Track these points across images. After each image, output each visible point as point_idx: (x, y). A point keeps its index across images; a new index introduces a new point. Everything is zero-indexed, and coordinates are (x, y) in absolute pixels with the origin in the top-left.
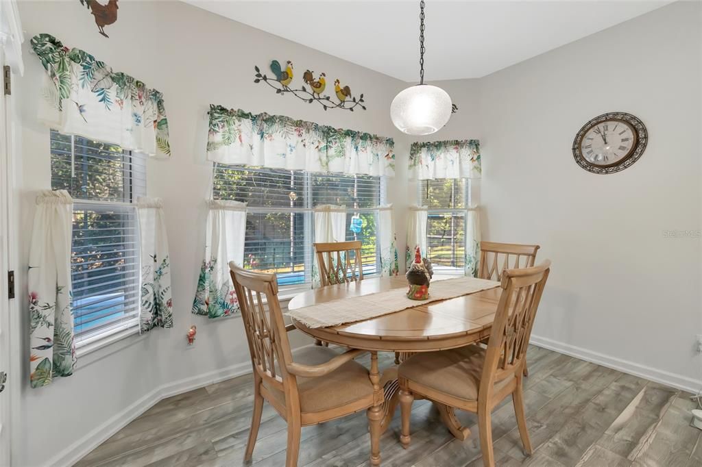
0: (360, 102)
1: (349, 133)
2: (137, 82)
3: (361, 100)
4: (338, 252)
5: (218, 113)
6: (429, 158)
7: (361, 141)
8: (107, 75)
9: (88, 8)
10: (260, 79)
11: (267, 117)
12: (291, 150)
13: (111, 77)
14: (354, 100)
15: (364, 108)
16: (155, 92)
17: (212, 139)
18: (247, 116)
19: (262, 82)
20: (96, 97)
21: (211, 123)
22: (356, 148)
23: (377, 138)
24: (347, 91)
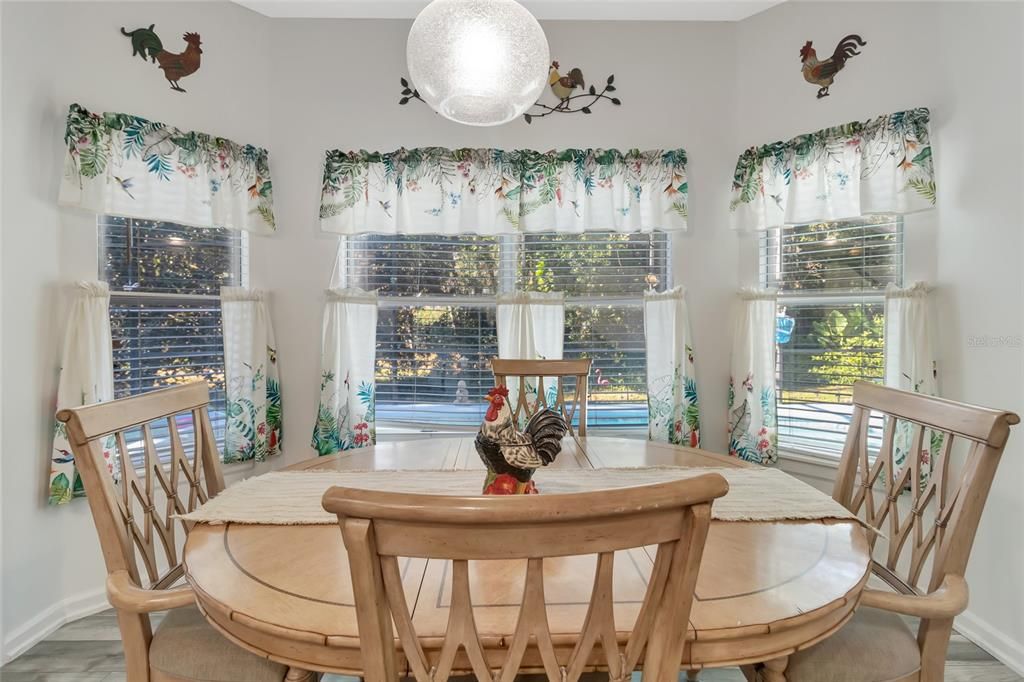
0: (607, 94)
1: (568, 156)
2: (217, 140)
3: (610, 88)
4: (541, 377)
5: (338, 162)
6: (781, 178)
7: (599, 167)
8: (165, 138)
9: (154, 62)
10: (408, 96)
11: (407, 154)
12: (455, 202)
13: (171, 139)
14: (592, 91)
15: (616, 102)
16: (250, 149)
17: (328, 199)
18: (374, 158)
19: (413, 101)
20: (146, 166)
21: (327, 177)
22: (587, 181)
23: (638, 155)
24: (575, 78)
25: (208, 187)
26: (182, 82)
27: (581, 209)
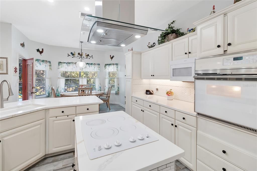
1: (88, 64)
2: (46, 61)
3: (92, 56)
5: (60, 63)
6: (108, 67)
7: (91, 65)
9: (39, 52)
11: (69, 63)
13: (41, 61)
14: (90, 57)
15: (93, 58)
16: (49, 61)
17: (59, 67)
18: (65, 63)
19: (69, 56)
20: (39, 64)
21: (59, 65)
22: (89, 66)
23: (95, 64)
24: (88, 55)
25: (45, 66)
26: (41, 54)
27: (89, 69)
